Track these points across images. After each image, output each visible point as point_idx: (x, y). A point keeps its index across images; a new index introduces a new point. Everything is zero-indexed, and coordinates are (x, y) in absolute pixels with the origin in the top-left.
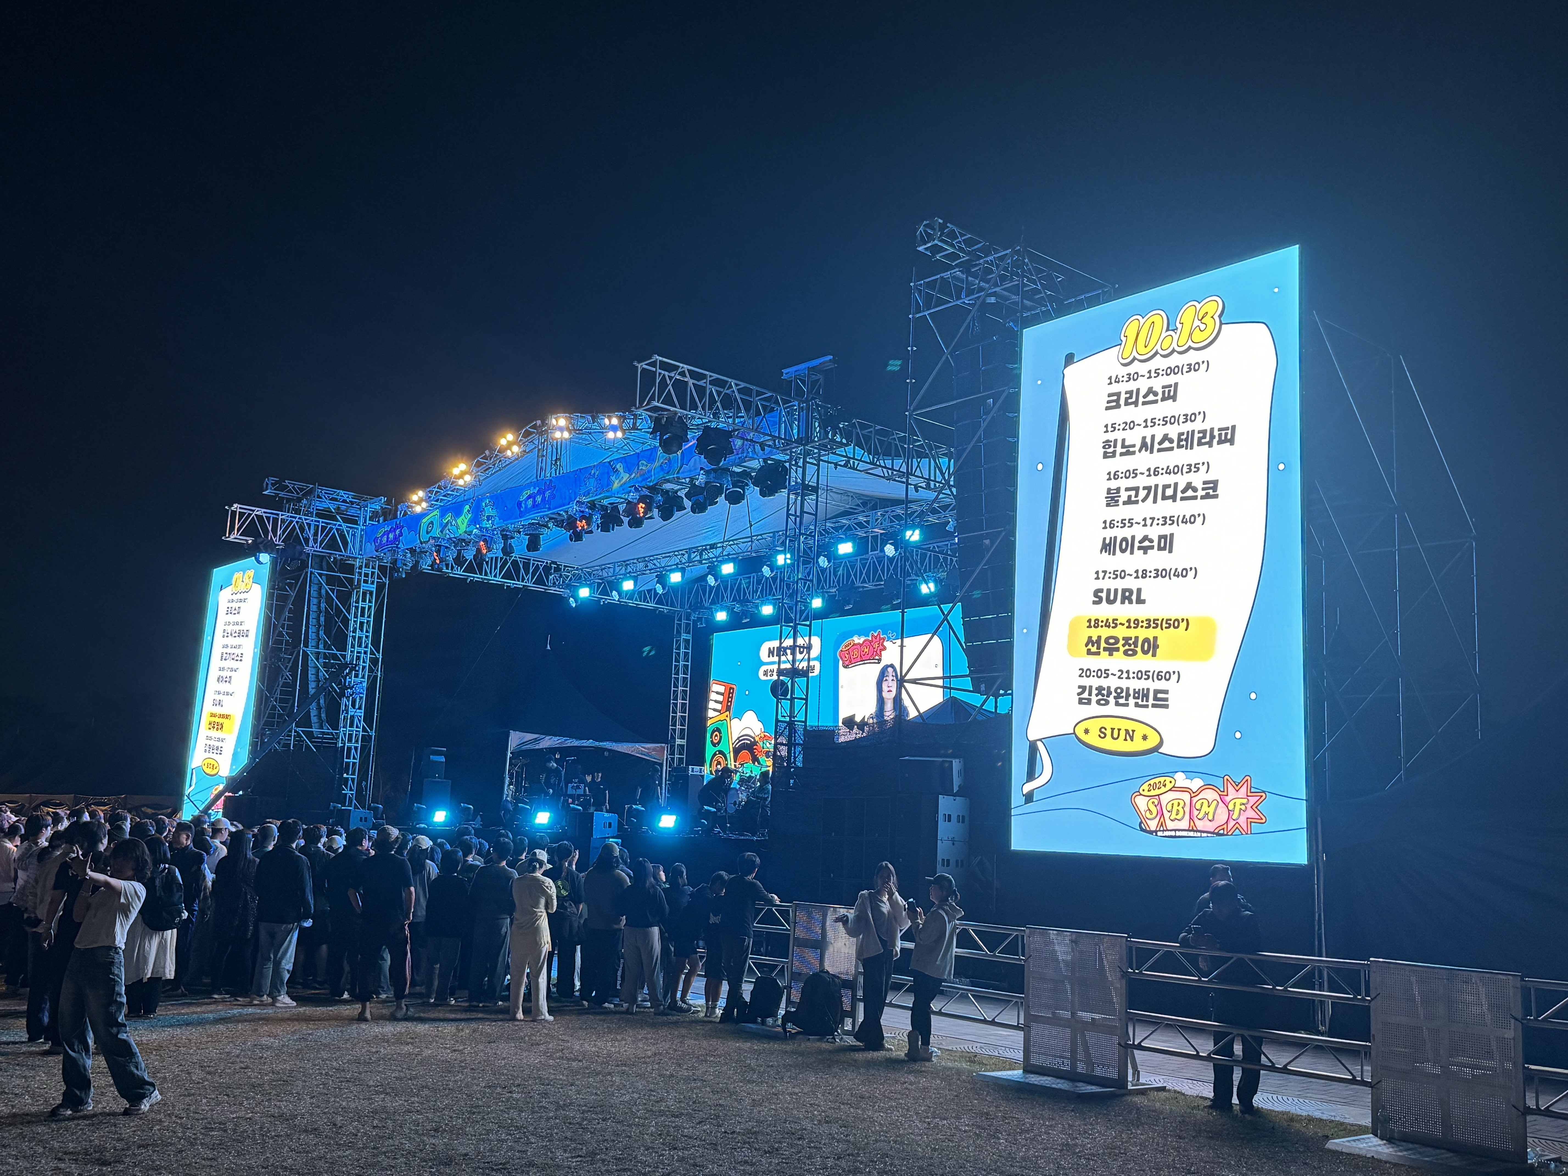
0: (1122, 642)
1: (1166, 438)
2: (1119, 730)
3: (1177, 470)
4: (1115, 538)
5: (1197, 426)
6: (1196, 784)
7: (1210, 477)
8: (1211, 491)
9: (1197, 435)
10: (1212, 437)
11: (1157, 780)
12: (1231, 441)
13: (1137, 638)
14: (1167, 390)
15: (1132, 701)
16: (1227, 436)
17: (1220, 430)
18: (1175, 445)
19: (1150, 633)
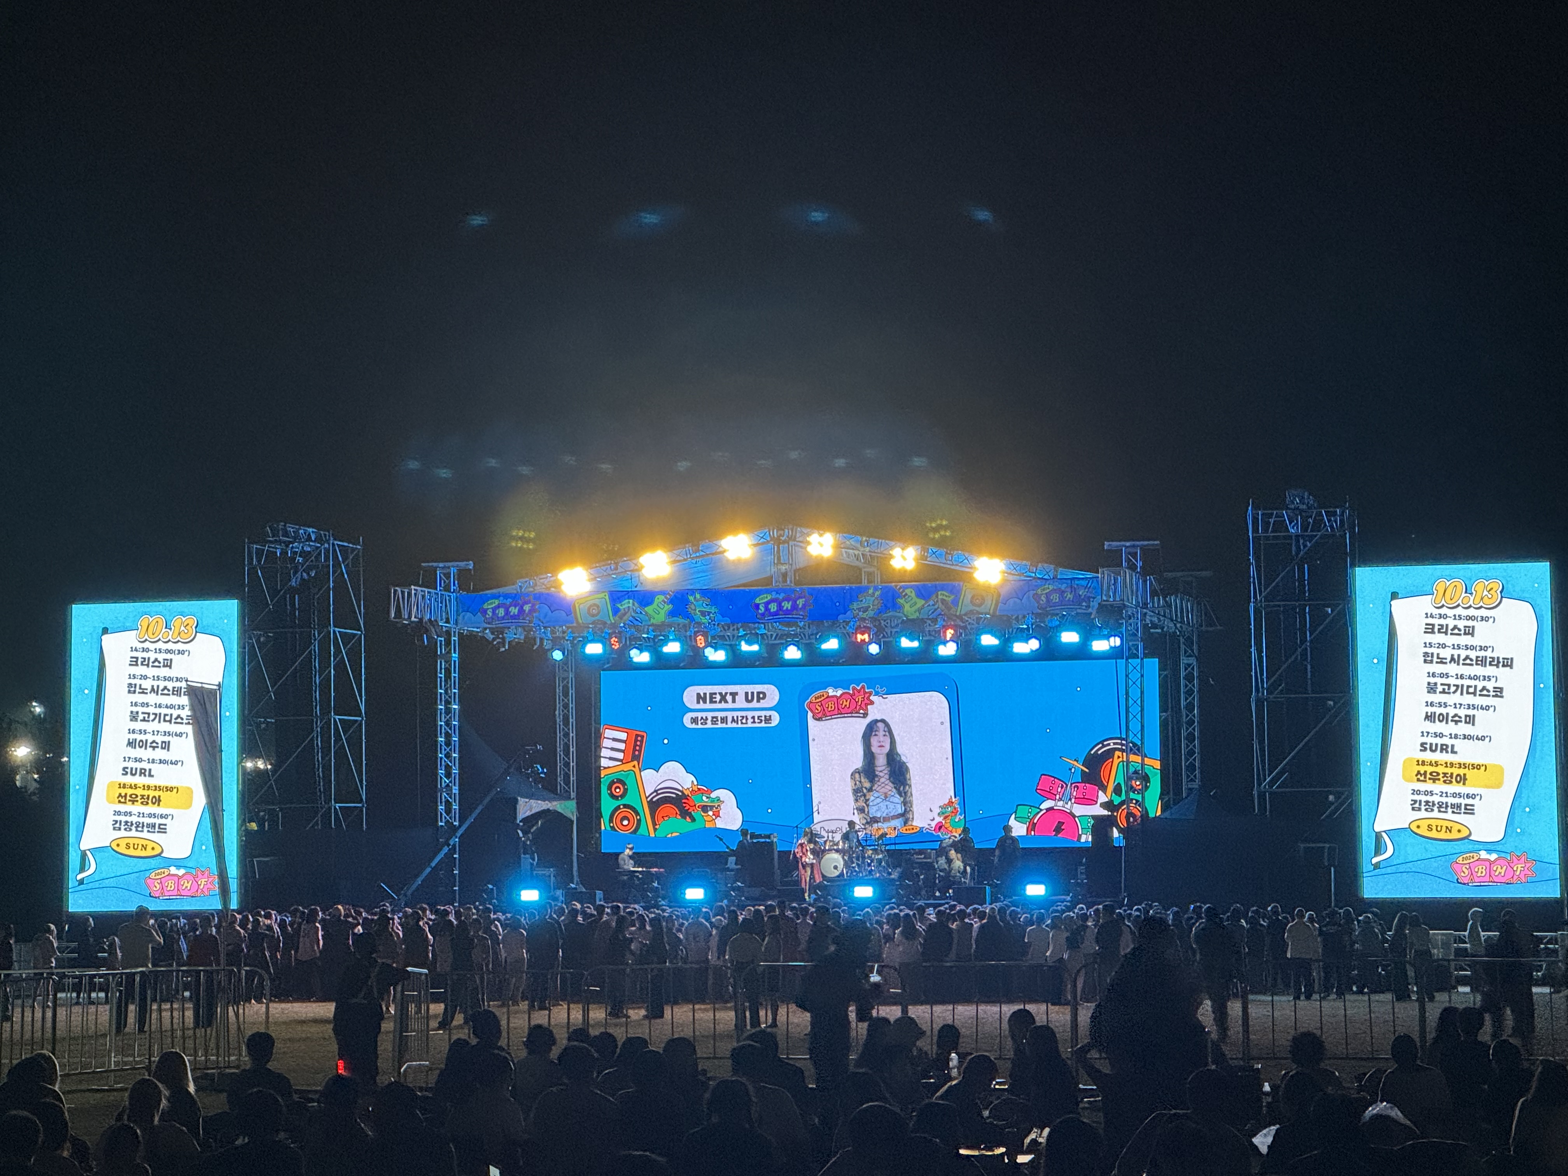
0: (1442, 775)
1: (1467, 657)
2: (1441, 826)
3: (1476, 678)
4: (1435, 713)
5: (1489, 654)
6: (1493, 857)
7: (1497, 685)
8: (1499, 693)
9: (1488, 660)
10: (1499, 662)
11: (1468, 855)
12: (1511, 667)
13: (1452, 774)
14: (1467, 629)
15: (1450, 810)
16: (1508, 663)
17: (1503, 659)
18: (1474, 663)
19: (1461, 772)
